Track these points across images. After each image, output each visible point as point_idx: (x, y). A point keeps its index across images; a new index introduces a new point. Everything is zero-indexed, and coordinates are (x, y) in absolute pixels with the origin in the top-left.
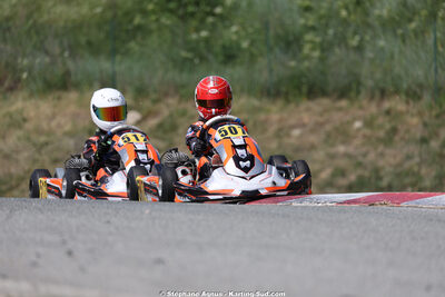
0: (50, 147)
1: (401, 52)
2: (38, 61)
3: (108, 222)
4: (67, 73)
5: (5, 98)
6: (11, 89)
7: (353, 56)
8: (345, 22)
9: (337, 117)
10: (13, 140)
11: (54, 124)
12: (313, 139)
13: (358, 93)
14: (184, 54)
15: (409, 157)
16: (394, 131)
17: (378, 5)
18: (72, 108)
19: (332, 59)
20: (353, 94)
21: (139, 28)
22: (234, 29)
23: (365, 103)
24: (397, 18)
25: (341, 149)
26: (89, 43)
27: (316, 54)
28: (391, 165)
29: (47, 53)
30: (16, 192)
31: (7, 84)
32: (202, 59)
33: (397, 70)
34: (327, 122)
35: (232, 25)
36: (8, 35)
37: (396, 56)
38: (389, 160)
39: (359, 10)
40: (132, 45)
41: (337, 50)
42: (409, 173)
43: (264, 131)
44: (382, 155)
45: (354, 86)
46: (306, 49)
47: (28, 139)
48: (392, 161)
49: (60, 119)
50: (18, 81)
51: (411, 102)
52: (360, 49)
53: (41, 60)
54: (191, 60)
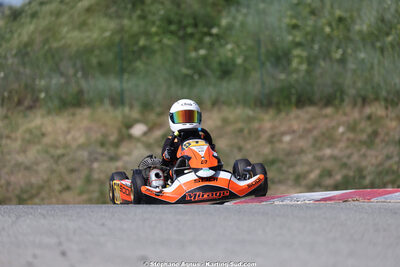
0: (66, 159)
1: (379, 62)
2: (54, 81)
3: (103, 225)
4: (81, 92)
5: (25, 116)
6: (30, 108)
7: (337, 67)
8: (329, 37)
9: (323, 124)
10: (33, 153)
11: (69, 137)
12: (302, 143)
13: (342, 100)
14: (185, 71)
15: (389, 157)
16: (375, 134)
17: (358, 21)
18: (86, 123)
19: (318, 71)
20: (337, 102)
21: (144, 48)
22: (229, 47)
23: (348, 109)
24: (376, 32)
25: (328, 152)
26: (100, 64)
27: (304, 67)
28: (372, 165)
29: (62, 74)
30: (37, 200)
31: (27, 103)
32: (201, 74)
33: (377, 79)
34: (314, 128)
35: (227, 43)
36: (26, 59)
37: (376, 67)
38: (372, 159)
39: (341, 26)
40: (139, 64)
41: (322, 63)
42: (388, 171)
43: (258, 137)
44: (364, 156)
45: (338, 94)
46: (295, 63)
47: (47, 152)
48: (374, 161)
49: (75, 133)
50: (36, 100)
51: (390, 108)
52: (343, 61)
53: (56, 81)
54: (192, 77)
